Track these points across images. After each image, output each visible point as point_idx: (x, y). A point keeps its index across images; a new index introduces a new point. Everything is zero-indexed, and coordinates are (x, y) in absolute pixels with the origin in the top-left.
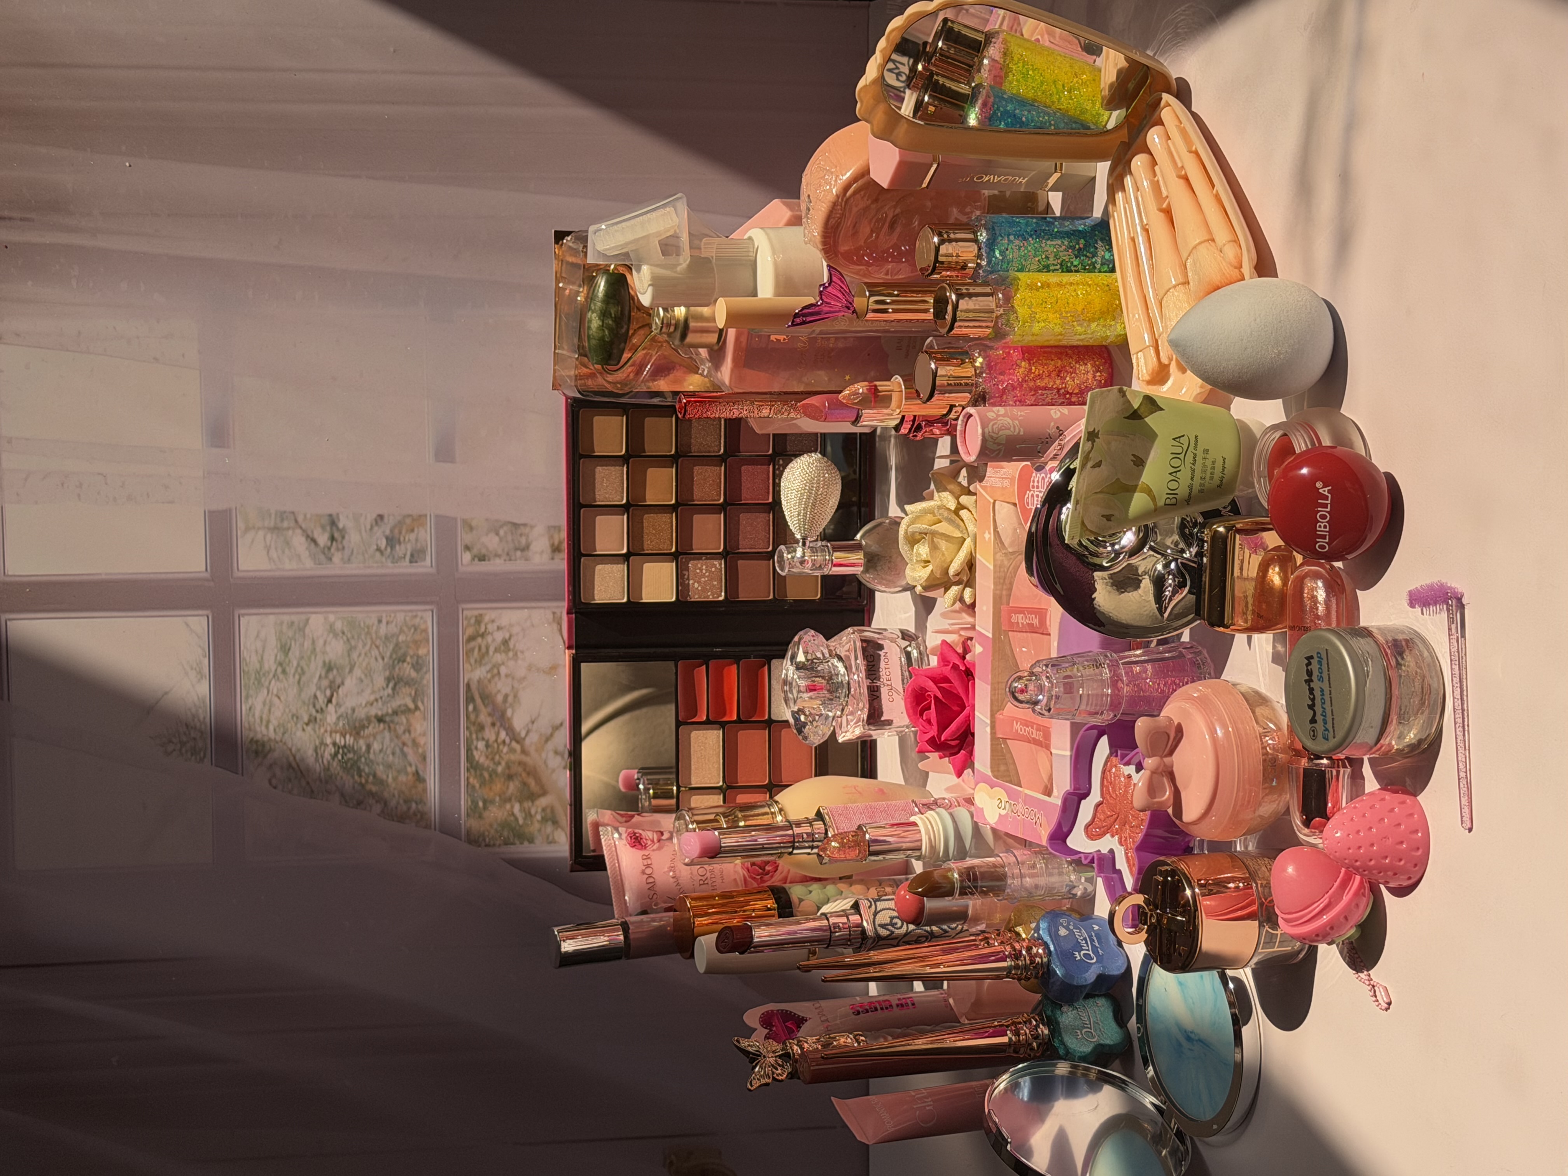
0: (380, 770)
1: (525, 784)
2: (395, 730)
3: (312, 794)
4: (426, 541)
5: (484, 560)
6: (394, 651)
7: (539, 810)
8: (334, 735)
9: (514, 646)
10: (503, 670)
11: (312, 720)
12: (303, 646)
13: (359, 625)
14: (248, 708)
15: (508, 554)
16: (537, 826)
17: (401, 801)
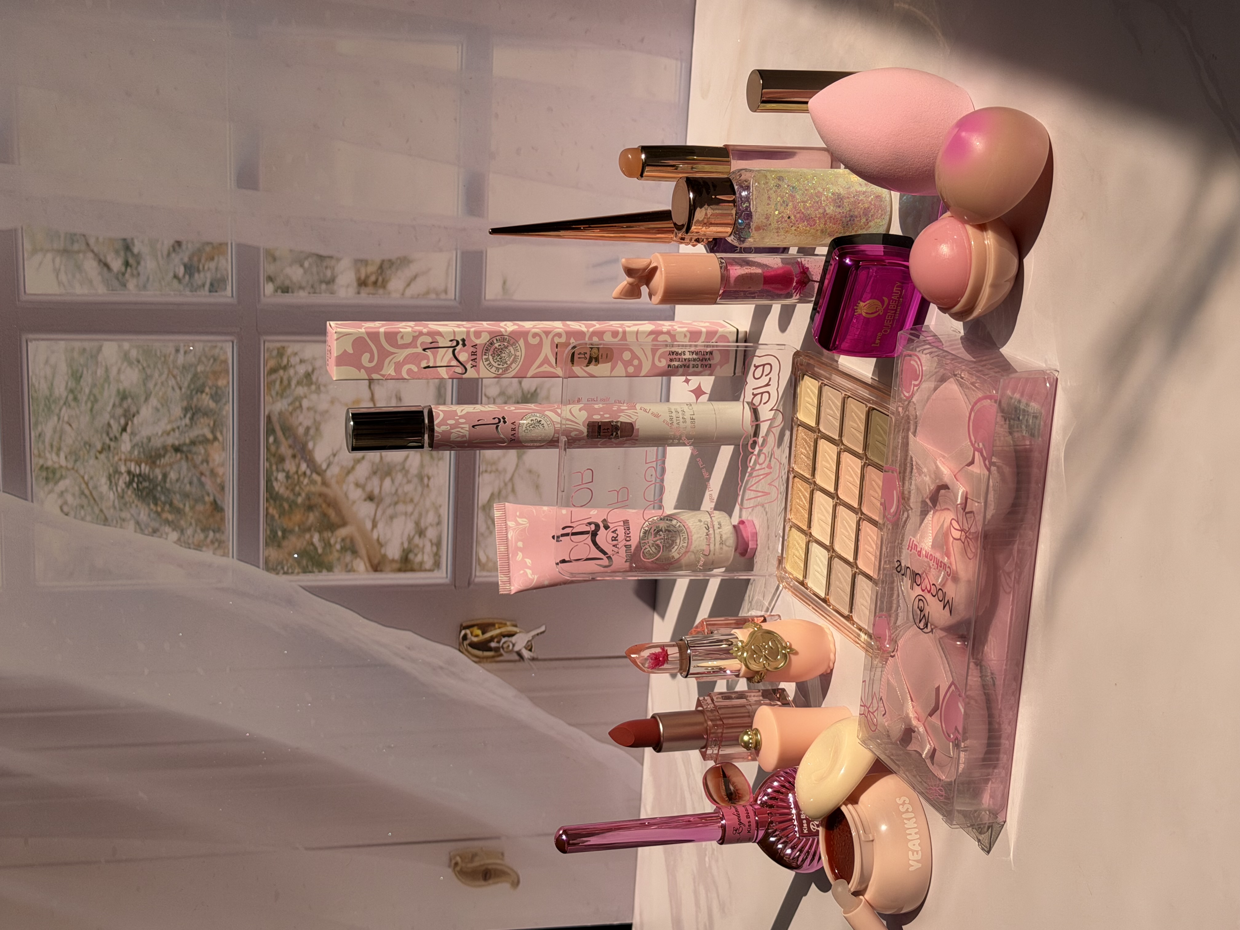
0: (177, 500)
1: (325, 515)
2: (193, 459)
3: (106, 521)
4: (226, 270)
5: (288, 292)
6: (193, 381)
7: (339, 540)
8: (128, 463)
9: (317, 379)
10: (305, 403)
11: (106, 448)
12: (96, 373)
13: (156, 354)
14: (37, 434)
15: (312, 287)
16: (336, 555)
17: (199, 531)
